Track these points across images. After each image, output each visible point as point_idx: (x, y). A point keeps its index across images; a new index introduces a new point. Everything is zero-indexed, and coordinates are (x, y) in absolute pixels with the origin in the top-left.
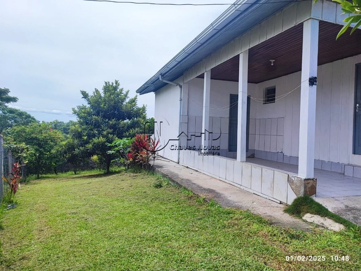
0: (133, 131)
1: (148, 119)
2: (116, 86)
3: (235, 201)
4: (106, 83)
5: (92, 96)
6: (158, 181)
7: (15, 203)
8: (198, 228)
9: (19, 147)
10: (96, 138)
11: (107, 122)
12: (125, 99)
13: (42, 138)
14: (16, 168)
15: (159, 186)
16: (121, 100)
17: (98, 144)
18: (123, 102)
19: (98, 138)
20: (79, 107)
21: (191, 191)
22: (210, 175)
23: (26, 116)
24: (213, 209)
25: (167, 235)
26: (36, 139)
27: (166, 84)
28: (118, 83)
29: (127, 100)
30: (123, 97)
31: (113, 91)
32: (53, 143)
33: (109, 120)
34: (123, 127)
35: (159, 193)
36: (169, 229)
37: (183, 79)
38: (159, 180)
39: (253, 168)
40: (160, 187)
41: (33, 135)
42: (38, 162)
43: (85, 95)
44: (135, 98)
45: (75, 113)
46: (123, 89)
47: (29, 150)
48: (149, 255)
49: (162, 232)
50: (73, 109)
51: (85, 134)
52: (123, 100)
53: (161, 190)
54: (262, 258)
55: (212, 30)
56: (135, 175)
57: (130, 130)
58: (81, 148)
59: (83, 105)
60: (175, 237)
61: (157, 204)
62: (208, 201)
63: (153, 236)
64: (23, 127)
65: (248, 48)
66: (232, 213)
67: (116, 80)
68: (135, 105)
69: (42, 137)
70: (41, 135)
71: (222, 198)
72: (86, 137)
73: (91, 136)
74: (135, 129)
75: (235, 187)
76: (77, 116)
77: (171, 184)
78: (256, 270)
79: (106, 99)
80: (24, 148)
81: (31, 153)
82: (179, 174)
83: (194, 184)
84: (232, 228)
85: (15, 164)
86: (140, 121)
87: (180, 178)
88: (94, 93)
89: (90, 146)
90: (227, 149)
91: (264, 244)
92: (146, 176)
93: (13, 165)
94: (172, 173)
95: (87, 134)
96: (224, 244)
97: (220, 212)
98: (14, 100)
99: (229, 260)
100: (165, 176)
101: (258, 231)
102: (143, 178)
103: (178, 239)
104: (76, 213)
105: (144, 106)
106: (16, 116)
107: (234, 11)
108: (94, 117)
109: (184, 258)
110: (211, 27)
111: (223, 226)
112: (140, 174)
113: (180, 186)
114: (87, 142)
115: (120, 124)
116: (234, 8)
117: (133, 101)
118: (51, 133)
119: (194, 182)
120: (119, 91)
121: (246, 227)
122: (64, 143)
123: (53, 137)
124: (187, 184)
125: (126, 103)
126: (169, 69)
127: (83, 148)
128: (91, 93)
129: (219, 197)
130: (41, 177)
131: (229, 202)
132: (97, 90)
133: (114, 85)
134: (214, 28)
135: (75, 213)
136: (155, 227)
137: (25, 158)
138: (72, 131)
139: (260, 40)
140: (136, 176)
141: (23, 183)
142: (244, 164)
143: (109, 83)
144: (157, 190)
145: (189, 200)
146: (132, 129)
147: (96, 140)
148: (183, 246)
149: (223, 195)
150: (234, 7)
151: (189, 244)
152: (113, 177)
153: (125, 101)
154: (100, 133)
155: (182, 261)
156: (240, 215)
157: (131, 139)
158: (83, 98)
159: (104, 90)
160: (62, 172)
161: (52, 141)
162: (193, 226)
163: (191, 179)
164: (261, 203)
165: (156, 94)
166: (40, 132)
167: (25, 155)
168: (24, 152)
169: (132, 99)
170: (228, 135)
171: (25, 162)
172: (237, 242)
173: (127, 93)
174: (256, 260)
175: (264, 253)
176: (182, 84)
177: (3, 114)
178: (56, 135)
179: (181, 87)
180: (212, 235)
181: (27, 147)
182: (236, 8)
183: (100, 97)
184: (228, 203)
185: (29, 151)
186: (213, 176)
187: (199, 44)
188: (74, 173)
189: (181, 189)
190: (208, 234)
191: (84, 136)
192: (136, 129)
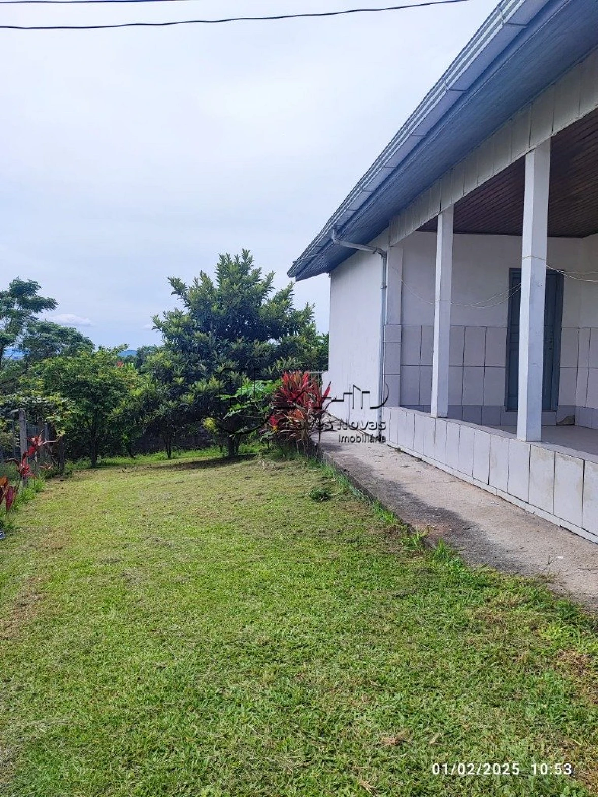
0: (282, 364)
1: (320, 337)
2: (244, 264)
3: (506, 547)
4: (222, 258)
5: (192, 289)
6: (324, 482)
7: (9, 527)
8: (392, 623)
9: (49, 402)
10: (204, 380)
11: (227, 345)
12: (265, 291)
13: (97, 382)
14: (35, 446)
15: (323, 497)
16: (257, 295)
17: (206, 394)
18: (261, 298)
19: (207, 381)
20: (169, 313)
21: (394, 515)
22: (451, 471)
23: (74, 336)
24: (441, 567)
25: (304, 643)
26: (85, 383)
27: (352, 252)
28: (249, 256)
29: (271, 295)
30: (261, 288)
31: (239, 275)
32: (119, 392)
33: (230, 341)
34: (261, 356)
35: (318, 514)
36: (315, 620)
37: (390, 236)
38: (326, 481)
39: (560, 461)
40: (325, 500)
41: (79, 376)
42: (93, 432)
43: (178, 287)
44: (289, 290)
45: (159, 328)
46: (260, 269)
47: (68, 408)
48: (239, 705)
49: (294, 630)
50: (155, 319)
51: (179, 373)
52: (260, 295)
53: (325, 508)
54: (562, 749)
55: (445, 92)
56: (278, 465)
57: (276, 362)
58: (170, 402)
59: (176, 309)
60: (323, 651)
61: (306, 544)
62: (433, 545)
63: (267, 643)
64: (61, 360)
65: (547, 136)
66: (490, 586)
67: (243, 250)
68: (288, 305)
69: (98, 380)
70: (95, 376)
71: (472, 537)
72: (181, 379)
73: (192, 377)
74: (287, 360)
75: (512, 508)
76: (161, 334)
77: (352, 492)
78: (537, 793)
79: (223, 293)
80: (58, 403)
81: (72, 414)
82: (376, 466)
83: (407, 495)
84: (485, 633)
85: (34, 439)
86: (298, 342)
87: (375, 478)
88: (196, 279)
89: (190, 397)
90: (502, 403)
91: (572, 696)
92: (302, 470)
93: (29, 442)
94: (358, 464)
95: (182, 372)
96: (452, 685)
97: (459, 578)
98: (50, 304)
99: (457, 747)
100: (341, 471)
101: (561, 650)
102: (293, 474)
103: (331, 655)
104: (116, 561)
105: (307, 307)
106: (54, 337)
107: (500, 26)
108: (197, 334)
109: (330, 721)
110: (443, 85)
111: (460, 624)
112: (289, 463)
113: (372, 499)
114: (183, 390)
115: (254, 348)
116: (500, 20)
117: (285, 295)
118: (116, 371)
119: (407, 491)
120: (251, 275)
121: (525, 634)
122: (137, 392)
123: (120, 380)
124: (389, 493)
125: (269, 301)
126: (351, 213)
127: (176, 402)
128: (189, 282)
129: (462, 535)
130: (101, 464)
131: (488, 551)
132: (205, 274)
133: (241, 260)
134: (450, 85)
135: (114, 562)
136: (281, 615)
137: (60, 425)
138: (153, 366)
139: (581, 109)
140: (279, 468)
141: (57, 477)
142: (537, 448)
143: (229, 256)
144: (315, 505)
145: (386, 537)
146: (281, 360)
147: (201, 386)
148: (336, 683)
149: (475, 529)
150: (500, 17)
151: (354, 678)
152: (232, 468)
153: (266, 297)
154: (210, 370)
155: (321, 733)
156: (512, 594)
157: (273, 382)
158: (173, 293)
159: (218, 273)
160: (144, 453)
161: (118, 389)
162: (380, 617)
163: (400, 480)
164: (580, 555)
165: (333, 278)
166: (94, 369)
167: (59, 419)
168: (57, 413)
169: (282, 292)
170: (504, 369)
171: (60, 433)
172: (492, 682)
173: (270, 277)
174: (542, 754)
175: (569, 730)
176: (385, 249)
177: (29, 335)
178: (126, 376)
179: (384, 255)
180: (423, 653)
181: (64, 403)
182: (504, 17)
183: (211, 290)
184: (485, 550)
185: (67, 410)
186: (457, 474)
187: (417, 139)
188: (165, 455)
189: (374, 507)
190: (413, 646)
191: (177, 376)
192: (290, 359)
